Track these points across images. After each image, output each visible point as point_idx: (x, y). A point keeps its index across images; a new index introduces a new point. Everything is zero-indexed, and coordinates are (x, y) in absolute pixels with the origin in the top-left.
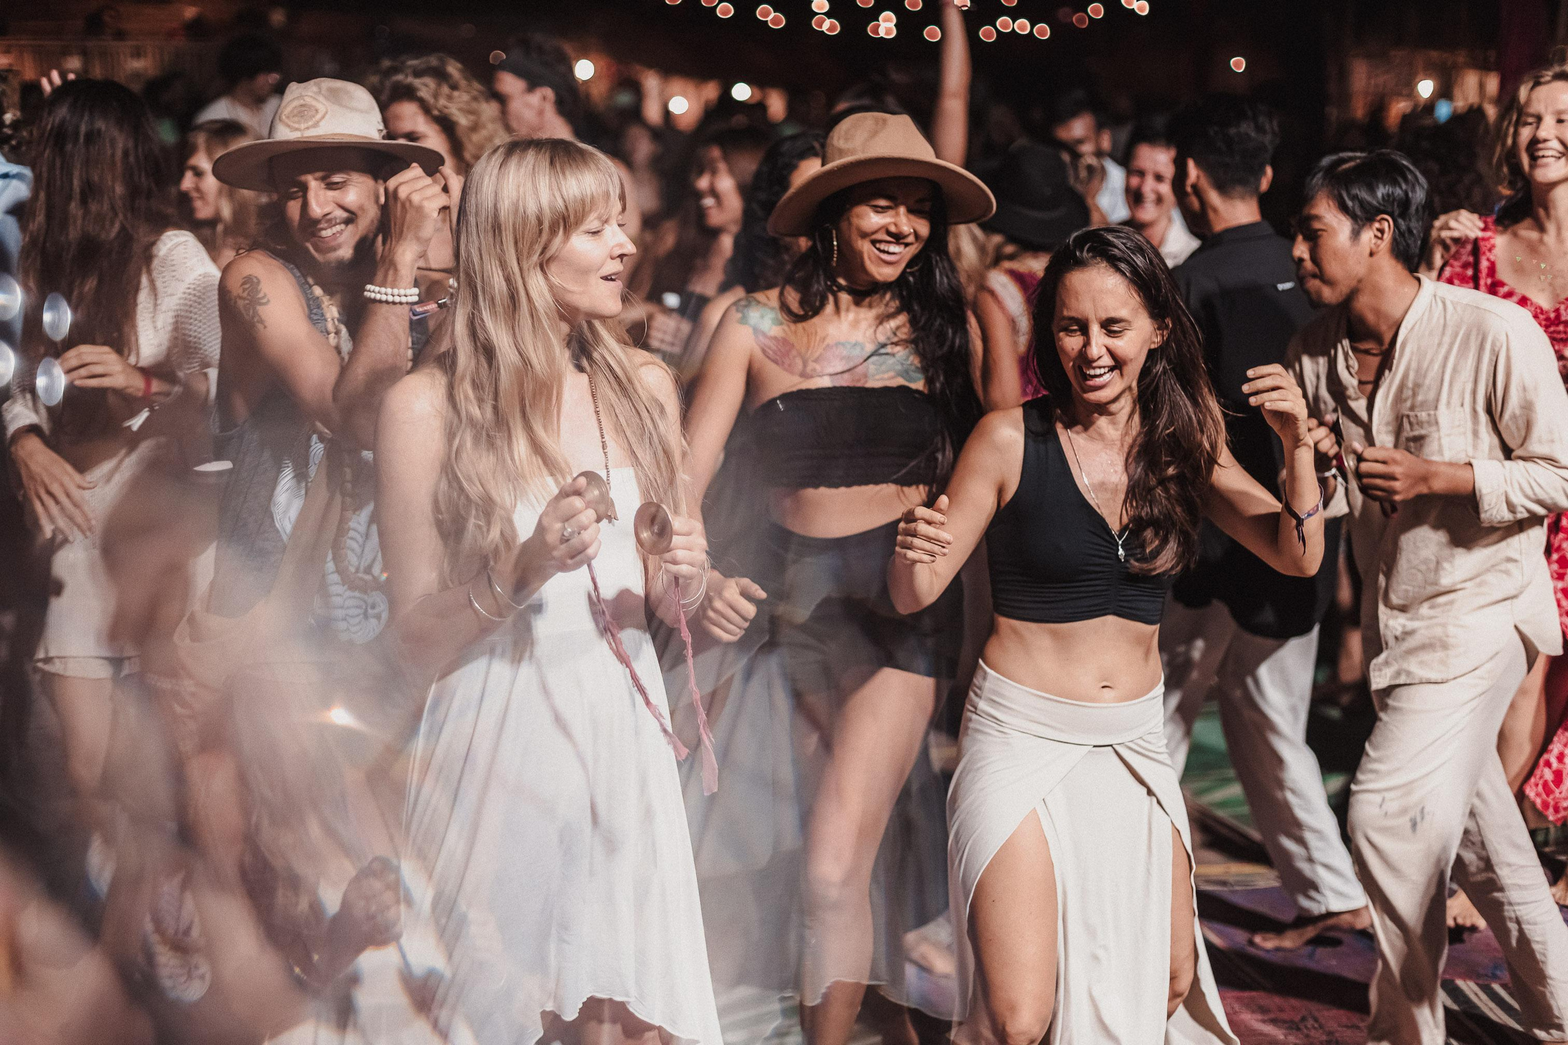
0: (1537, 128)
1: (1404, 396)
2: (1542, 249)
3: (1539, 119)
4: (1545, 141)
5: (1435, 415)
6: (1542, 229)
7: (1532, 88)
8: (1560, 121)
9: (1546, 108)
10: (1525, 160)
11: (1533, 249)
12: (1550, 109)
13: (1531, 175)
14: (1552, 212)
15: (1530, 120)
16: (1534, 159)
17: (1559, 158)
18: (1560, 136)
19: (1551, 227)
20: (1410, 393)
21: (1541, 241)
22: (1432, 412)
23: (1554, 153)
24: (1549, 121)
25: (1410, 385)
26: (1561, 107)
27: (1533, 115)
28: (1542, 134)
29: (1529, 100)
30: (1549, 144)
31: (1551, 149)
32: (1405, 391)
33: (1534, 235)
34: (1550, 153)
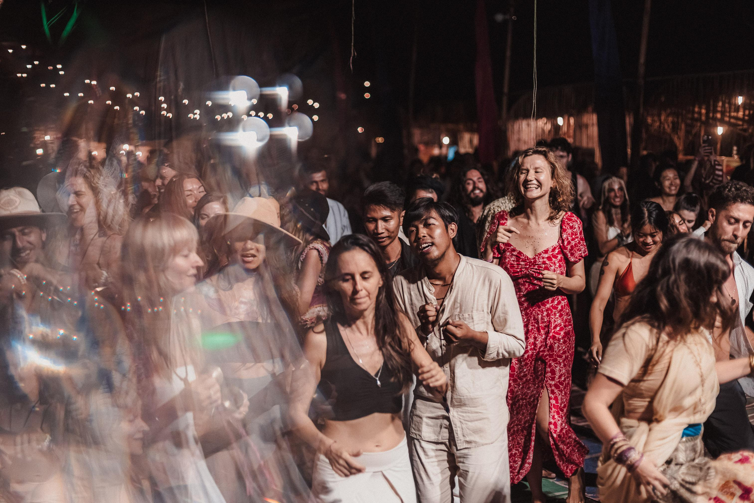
0: (527, 175)
1: (456, 306)
2: (529, 227)
3: (528, 171)
4: (531, 181)
5: (472, 315)
6: (528, 218)
7: (524, 157)
8: (536, 172)
9: (530, 167)
10: (522, 189)
11: (526, 227)
12: (532, 167)
13: (525, 195)
14: (534, 212)
15: (524, 172)
16: (526, 188)
17: (537, 188)
18: (536, 178)
19: (532, 218)
20: (459, 305)
21: (528, 223)
22: (470, 314)
23: (535, 186)
24: (532, 172)
25: (459, 301)
26: (537, 166)
27: (525, 170)
28: (529, 178)
29: (523, 163)
30: (533, 182)
31: (534, 184)
32: (456, 304)
33: (525, 221)
34: (533, 186)
